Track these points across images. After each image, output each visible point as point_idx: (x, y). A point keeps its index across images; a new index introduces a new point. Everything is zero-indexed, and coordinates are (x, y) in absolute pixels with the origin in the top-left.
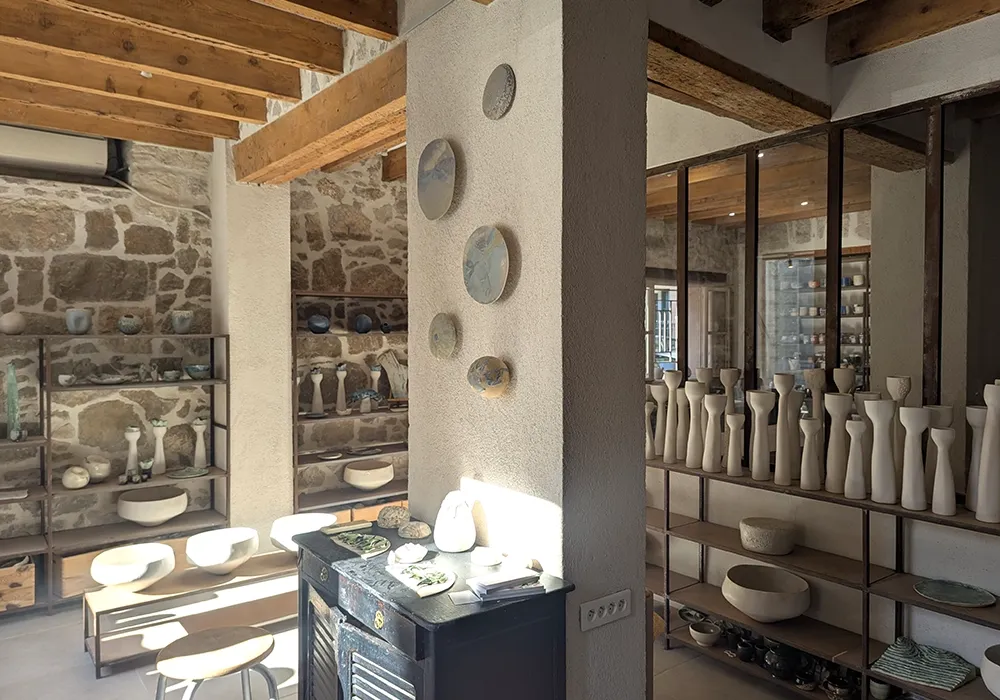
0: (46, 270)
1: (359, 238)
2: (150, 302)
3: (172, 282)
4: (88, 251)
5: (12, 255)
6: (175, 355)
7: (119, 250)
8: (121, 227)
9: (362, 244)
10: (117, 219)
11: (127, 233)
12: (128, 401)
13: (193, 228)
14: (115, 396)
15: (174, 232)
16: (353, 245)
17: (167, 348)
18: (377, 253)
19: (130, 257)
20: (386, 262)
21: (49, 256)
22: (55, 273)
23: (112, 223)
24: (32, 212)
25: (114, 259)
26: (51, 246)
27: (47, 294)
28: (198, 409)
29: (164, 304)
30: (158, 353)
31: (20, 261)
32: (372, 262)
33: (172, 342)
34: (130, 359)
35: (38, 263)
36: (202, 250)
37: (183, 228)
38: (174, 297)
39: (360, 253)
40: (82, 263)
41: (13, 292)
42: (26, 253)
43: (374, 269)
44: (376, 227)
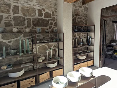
0: (32, 21)
1: (79, 15)
2: (48, 27)
3: (51, 23)
4: (38, 17)
5: (26, 17)
6: (52, 37)
7: (43, 17)
8: (43, 12)
9: (79, 16)
10: (43, 11)
11: (44, 14)
12: (45, 45)
13: (54, 13)
14: (44, 44)
15: (52, 14)
16: (78, 17)
17: (51, 36)
18: (81, 18)
19: (45, 18)
20: (82, 20)
21: (32, 18)
22: (33, 21)
23: (42, 12)
24: (29, 9)
25: (42, 19)
26: (32, 16)
27: (32, 26)
28: (56, 46)
29: (50, 27)
30: (50, 37)
31: (27, 19)
32: (80, 20)
33: (52, 34)
34: (46, 38)
35: (30, 19)
36: (56, 17)
37: (53, 13)
38: (52, 26)
39: (79, 18)
40: (38, 19)
41: (26, 25)
42: (28, 17)
43: (80, 21)
44: (81, 13)
